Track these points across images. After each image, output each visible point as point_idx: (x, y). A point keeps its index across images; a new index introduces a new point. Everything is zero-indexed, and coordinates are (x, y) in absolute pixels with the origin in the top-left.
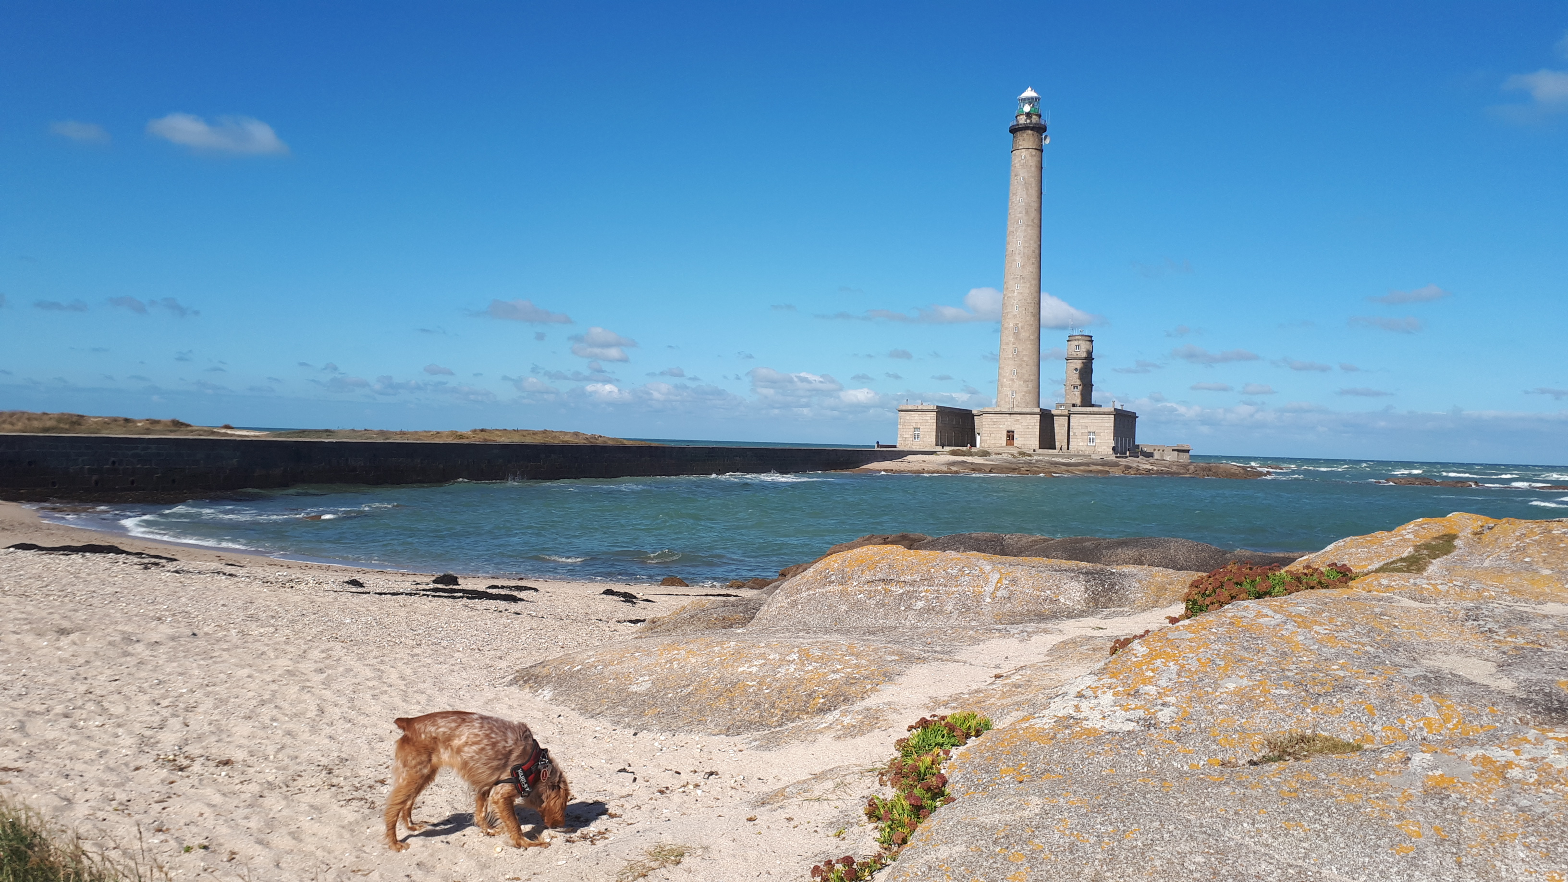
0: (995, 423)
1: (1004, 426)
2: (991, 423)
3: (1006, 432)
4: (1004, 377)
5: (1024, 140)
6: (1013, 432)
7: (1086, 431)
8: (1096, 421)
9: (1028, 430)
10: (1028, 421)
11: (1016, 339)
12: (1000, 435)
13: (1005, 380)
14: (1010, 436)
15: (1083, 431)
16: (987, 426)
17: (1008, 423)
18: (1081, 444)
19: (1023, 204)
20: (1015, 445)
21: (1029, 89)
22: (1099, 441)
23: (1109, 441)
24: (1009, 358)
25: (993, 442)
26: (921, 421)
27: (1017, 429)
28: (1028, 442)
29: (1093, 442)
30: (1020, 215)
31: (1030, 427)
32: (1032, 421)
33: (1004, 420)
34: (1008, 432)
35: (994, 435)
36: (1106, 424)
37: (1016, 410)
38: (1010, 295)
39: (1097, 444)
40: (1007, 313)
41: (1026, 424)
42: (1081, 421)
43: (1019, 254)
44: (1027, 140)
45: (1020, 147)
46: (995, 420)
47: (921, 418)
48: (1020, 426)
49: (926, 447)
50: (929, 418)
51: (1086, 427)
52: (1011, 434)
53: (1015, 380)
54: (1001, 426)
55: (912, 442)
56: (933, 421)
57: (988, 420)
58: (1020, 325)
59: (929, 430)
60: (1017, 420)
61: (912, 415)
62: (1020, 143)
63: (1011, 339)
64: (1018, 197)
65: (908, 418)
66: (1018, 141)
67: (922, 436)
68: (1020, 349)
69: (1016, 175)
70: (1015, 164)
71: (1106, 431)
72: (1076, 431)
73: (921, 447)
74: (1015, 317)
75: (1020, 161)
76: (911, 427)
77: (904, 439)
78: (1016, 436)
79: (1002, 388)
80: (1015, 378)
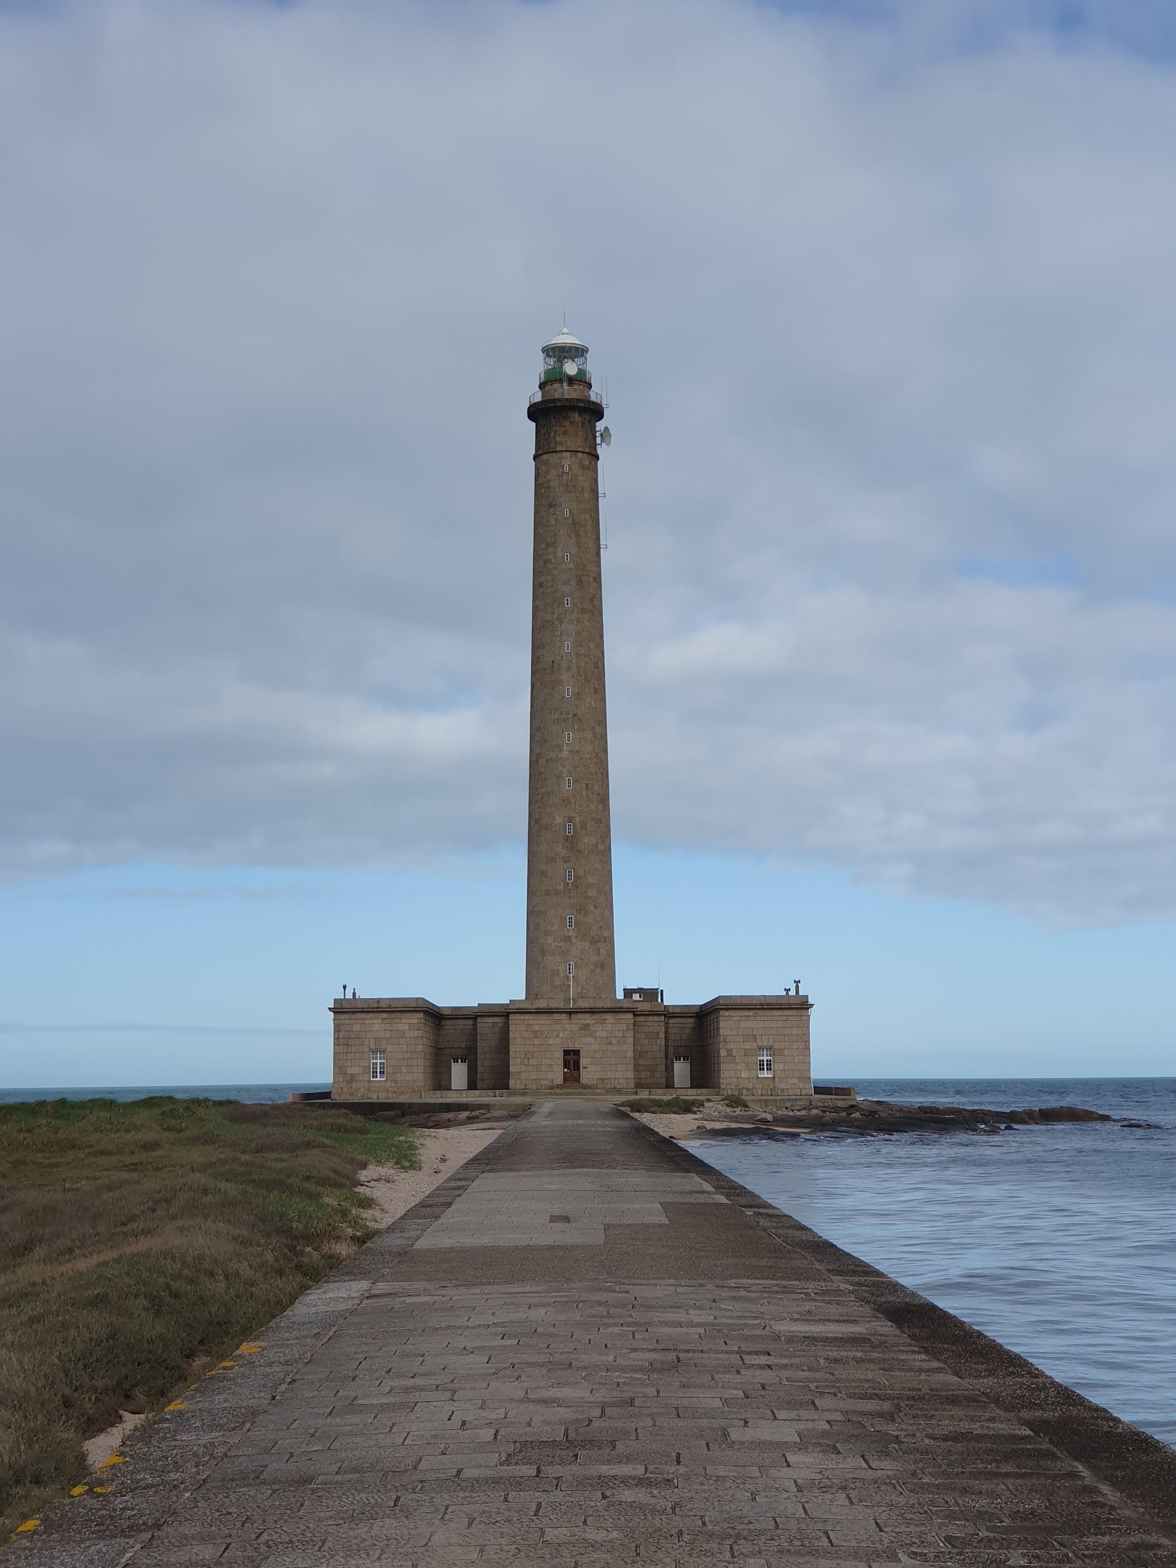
0: (536, 1035)
1: (558, 1041)
3: (560, 1055)
4: (547, 933)
5: (565, 433)
6: (577, 1052)
7: (754, 1046)
8: (773, 1025)
9: (608, 1047)
10: (609, 1027)
11: (572, 850)
12: (548, 1061)
13: (550, 940)
14: (571, 1061)
15: (748, 1046)
17: (564, 1033)
18: (744, 1074)
19: (571, 566)
20: (584, 1080)
21: (565, 330)
22: (781, 1066)
23: (801, 1066)
24: (557, 892)
25: (534, 1076)
26: (388, 1034)
27: (587, 1046)
28: (611, 1075)
29: (769, 1069)
30: (566, 588)
31: (614, 1041)
32: (617, 1027)
33: (557, 1027)
34: (566, 1053)
35: (533, 1062)
36: (794, 1031)
37: (582, 1004)
38: (552, 755)
39: (778, 1074)
40: (548, 793)
41: (604, 1034)
42: (743, 1024)
43: (568, 668)
44: (568, 433)
45: (558, 449)
46: (537, 1028)
47: (387, 1026)
48: (592, 1040)
49: (402, 1093)
50: (407, 1027)
51: (755, 1036)
52: (571, 1057)
53: (573, 940)
54: (551, 1041)
55: (367, 1085)
56: (416, 1033)
57: (523, 1027)
58: (578, 820)
59: (408, 1055)
60: (586, 1027)
61: (367, 1021)
62: (558, 439)
63: (560, 849)
64: (559, 550)
65: (357, 1028)
66: (552, 434)
67: (390, 1070)
68: (582, 873)
69: (552, 506)
70: (548, 481)
71: (795, 1045)
72: (732, 1046)
73: (390, 1095)
74: (566, 801)
75: (559, 476)
76: (366, 1049)
77: (348, 1077)
78: (583, 1062)
79: (543, 955)
80: (571, 934)
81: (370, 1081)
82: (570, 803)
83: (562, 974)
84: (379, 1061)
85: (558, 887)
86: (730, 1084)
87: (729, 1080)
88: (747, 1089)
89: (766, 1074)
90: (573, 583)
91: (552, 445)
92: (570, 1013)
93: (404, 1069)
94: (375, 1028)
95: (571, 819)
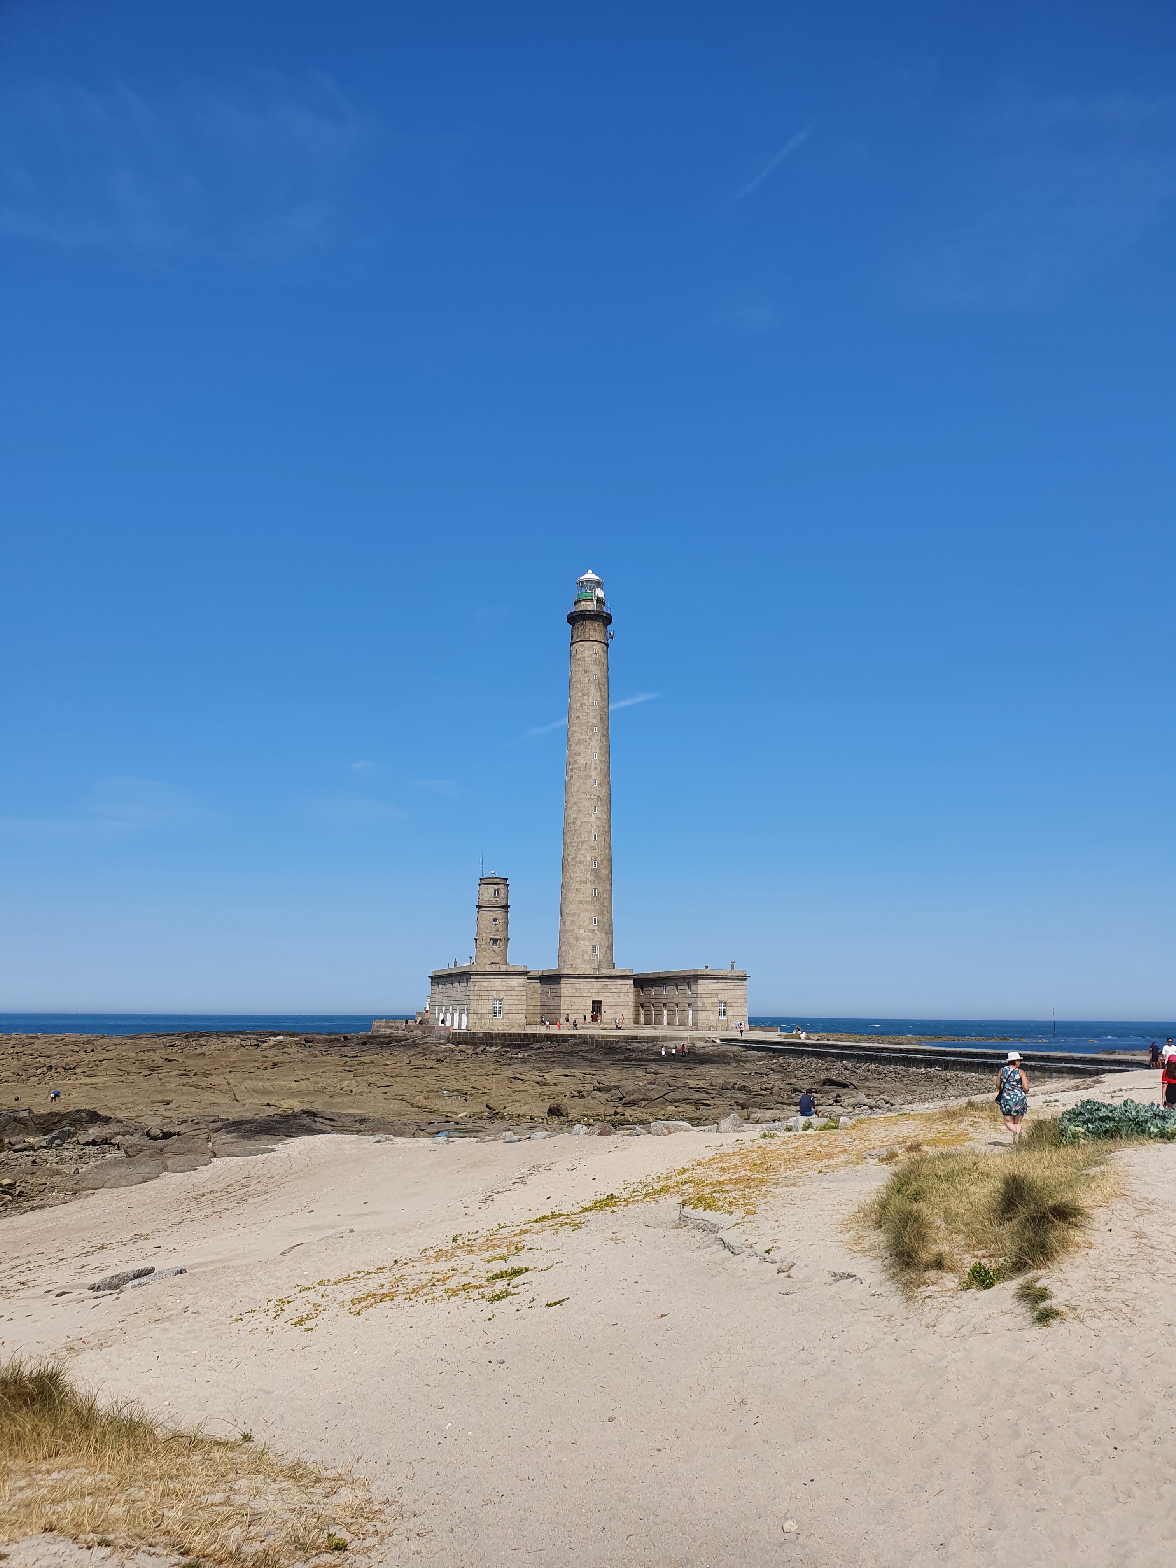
0: (577, 990)
1: (590, 995)
2: (571, 990)
3: (591, 1003)
4: (580, 927)
6: (600, 1002)
7: (717, 1000)
8: (727, 988)
9: (618, 999)
10: (619, 987)
11: (596, 877)
13: (582, 931)
14: (597, 1006)
15: (713, 1000)
16: (567, 994)
17: (592, 990)
18: (711, 1018)
20: (603, 1017)
21: (590, 571)
22: (731, 1013)
23: (743, 1014)
24: (587, 902)
26: (504, 989)
27: (606, 998)
29: (724, 1015)
31: (622, 995)
32: (624, 987)
33: (589, 986)
34: (594, 1002)
35: (575, 1007)
36: (739, 992)
37: (604, 972)
38: (585, 819)
39: (730, 1018)
40: (582, 842)
41: (616, 991)
42: (711, 987)
43: (595, 768)
44: (594, 630)
45: (591, 639)
46: (577, 986)
47: (504, 984)
48: (609, 994)
49: (513, 1027)
50: (516, 984)
51: (717, 994)
52: (596, 1004)
53: (596, 932)
54: (585, 995)
55: (491, 1021)
56: (522, 989)
57: (569, 986)
58: (599, 859)
59: (516, 1002)
60: (606, 986)
61: (492, 980)
62: (590, 633)
63: (589, 876)
64: (590, 698)
65: (485, 984)
66: (587, 630)
67: (506, 1011)
68: (601, 891)
69: (586, 671)
70: (584, 657)
71: (739, 1000)
72: (705, 1000)
73: (506, 1028)
74: (593, 848)
75: (591, 655)
76: (491, 998)
77: (480, 1016)
78: (603, 1008)
79: (577, 941)
80: (595, 928)
81: (492, 1019)
82: (595, 849)
83: (589, 953)
84: (498, 1006)
85: (587, 899)
86: (704, 1023)
87: (703, 1021)
88: (713, 1027)
89: (722, 1018)
90: (599, 718)
91: (587, 637)
92: (597, 978)
93: (514, 1011)
94: (497, 984)
95: (596, 859)
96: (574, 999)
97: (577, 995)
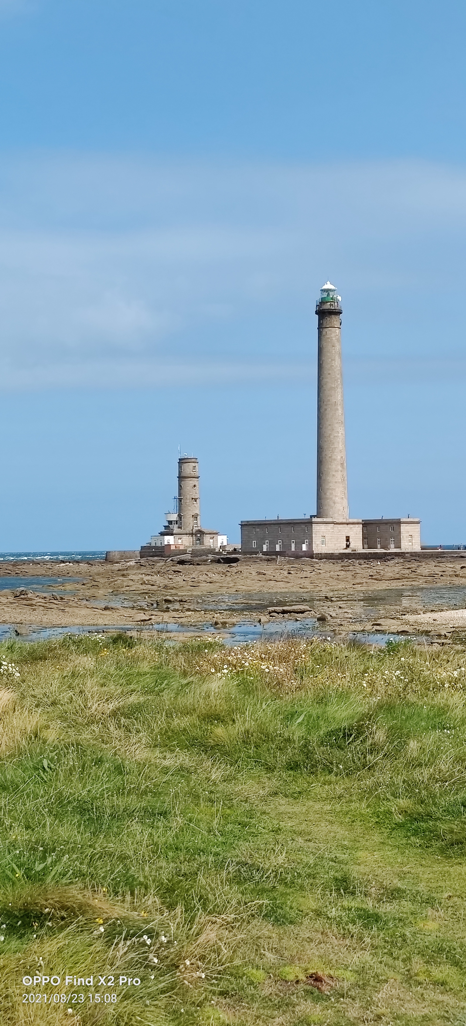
3: (345, 538)
4: (336, 496)
6: (349, 537)
7: (408, 535)
8: (412, 528)
9: (356, 535)
10: (356, 528)
12: (342, 540)
13: (337, 498)
20: (351, 546)
21: (328, 283)
25: (340, 545)
27: (351, 535)
28: (357, 544)
30: (338, 376)
31: (357, 533)
32: (358, 528)
33: (344, 529)
34: (347, 537)
35: (339, 540)
37: (350, 520)
38: (336, 435)
40: (335, 448)
41: (355, 531)
42: (405, 528)
43: (340, 405)
46: (340, 529)
47: (325, 528)
48: (352, 533)
49: (331, 551)
50: (330, 528)
51: (408, 531)
52: (347, 539)
54: (343, 533)
56: (332, 530)
59: (331, 538)
60: (351, 528)
61: (321, 526)
63: (339, 467)
64: (336, 362)
65: (318, 528)
67: (327, 543)
69: (333, 346)
70: (332, 337)
71: (416, 534)
74: (341, 451)
75: (335, 336)
79: (335, 504)
80: (343, 497)
81: (322, 547)
83: (341, 510)
84: (323, 540)
85: (339, 481)
87: (403, 546)
88: (407, 549)
89: (410, 543)
90: (341, 375)
91: (333, 324)
93: (330, 542)
94: (323, 528)
95: (342, 457)
96: (338, 536)
97: (339, 533)
